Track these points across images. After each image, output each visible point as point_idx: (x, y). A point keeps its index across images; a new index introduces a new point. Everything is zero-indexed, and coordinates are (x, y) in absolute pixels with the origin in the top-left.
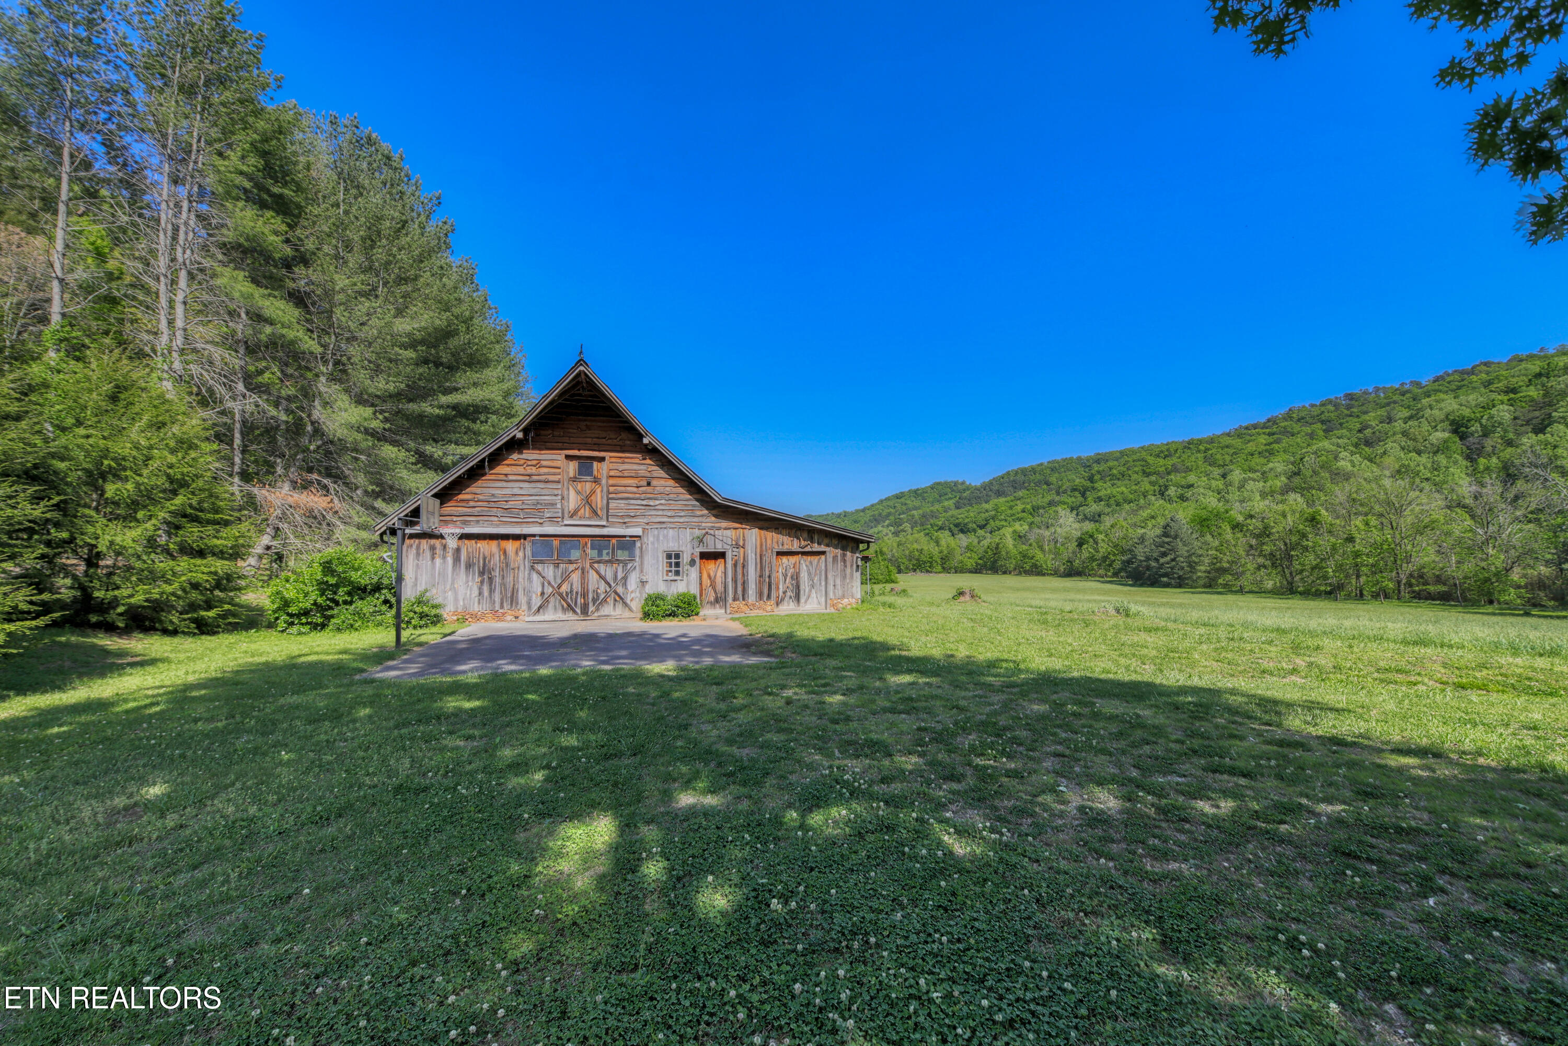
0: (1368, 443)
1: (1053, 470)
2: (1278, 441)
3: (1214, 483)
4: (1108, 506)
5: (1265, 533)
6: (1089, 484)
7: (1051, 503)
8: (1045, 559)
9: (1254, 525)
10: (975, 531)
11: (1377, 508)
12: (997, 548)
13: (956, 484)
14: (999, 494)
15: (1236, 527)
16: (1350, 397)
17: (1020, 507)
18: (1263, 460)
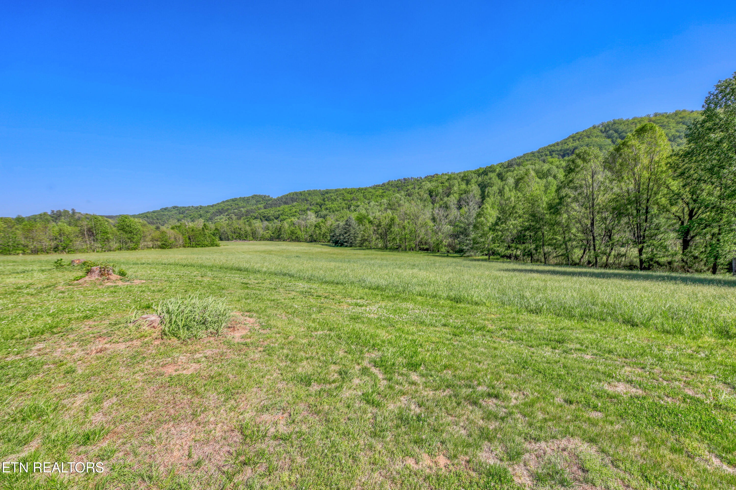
0: (409, 196)
1: (309, 194)
2: (385, 192)
3: (365, 206)
4: (330, 212)
5: (379, 225)
6: (323, 202)
7: (308, 209)
8: (302, 235)
9: (376, 222)
10: (273, 220)
11: (412, 217)
12: (280, 229)
13: (265, 196)
14: (286, 203)
15: (370, 222)
16: (405, 179)
17: (294, 210)
18: (380, 199)
